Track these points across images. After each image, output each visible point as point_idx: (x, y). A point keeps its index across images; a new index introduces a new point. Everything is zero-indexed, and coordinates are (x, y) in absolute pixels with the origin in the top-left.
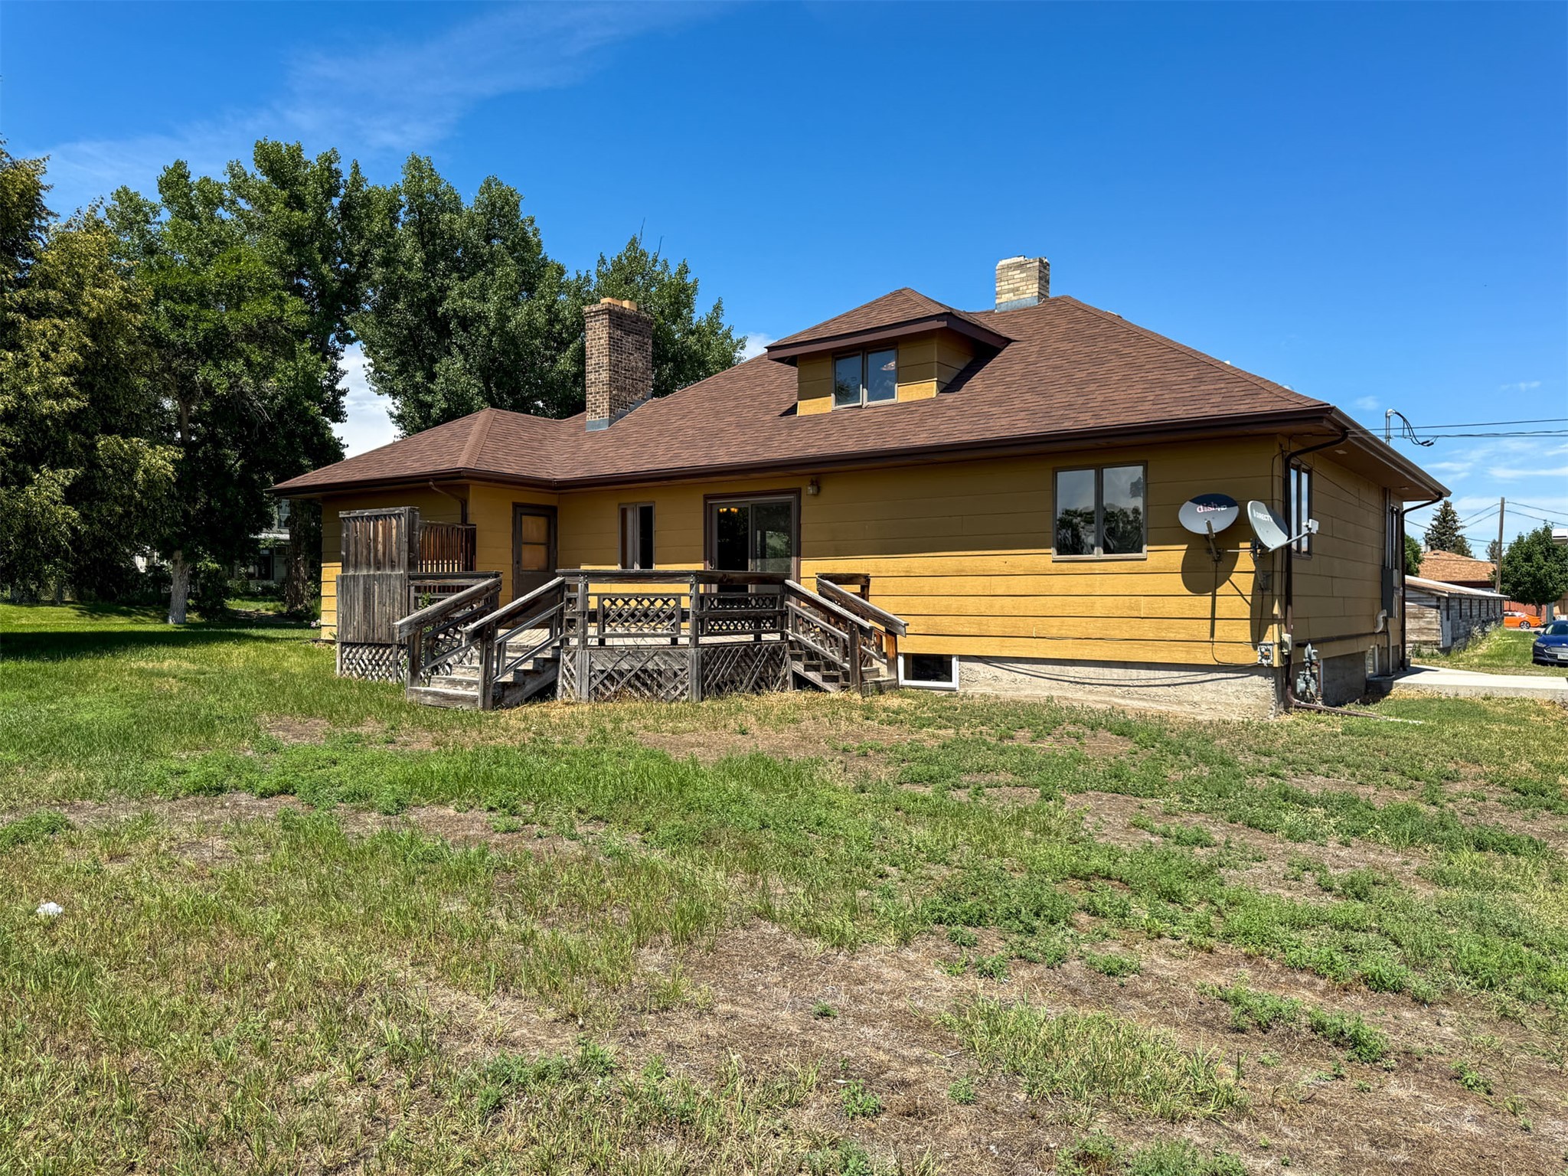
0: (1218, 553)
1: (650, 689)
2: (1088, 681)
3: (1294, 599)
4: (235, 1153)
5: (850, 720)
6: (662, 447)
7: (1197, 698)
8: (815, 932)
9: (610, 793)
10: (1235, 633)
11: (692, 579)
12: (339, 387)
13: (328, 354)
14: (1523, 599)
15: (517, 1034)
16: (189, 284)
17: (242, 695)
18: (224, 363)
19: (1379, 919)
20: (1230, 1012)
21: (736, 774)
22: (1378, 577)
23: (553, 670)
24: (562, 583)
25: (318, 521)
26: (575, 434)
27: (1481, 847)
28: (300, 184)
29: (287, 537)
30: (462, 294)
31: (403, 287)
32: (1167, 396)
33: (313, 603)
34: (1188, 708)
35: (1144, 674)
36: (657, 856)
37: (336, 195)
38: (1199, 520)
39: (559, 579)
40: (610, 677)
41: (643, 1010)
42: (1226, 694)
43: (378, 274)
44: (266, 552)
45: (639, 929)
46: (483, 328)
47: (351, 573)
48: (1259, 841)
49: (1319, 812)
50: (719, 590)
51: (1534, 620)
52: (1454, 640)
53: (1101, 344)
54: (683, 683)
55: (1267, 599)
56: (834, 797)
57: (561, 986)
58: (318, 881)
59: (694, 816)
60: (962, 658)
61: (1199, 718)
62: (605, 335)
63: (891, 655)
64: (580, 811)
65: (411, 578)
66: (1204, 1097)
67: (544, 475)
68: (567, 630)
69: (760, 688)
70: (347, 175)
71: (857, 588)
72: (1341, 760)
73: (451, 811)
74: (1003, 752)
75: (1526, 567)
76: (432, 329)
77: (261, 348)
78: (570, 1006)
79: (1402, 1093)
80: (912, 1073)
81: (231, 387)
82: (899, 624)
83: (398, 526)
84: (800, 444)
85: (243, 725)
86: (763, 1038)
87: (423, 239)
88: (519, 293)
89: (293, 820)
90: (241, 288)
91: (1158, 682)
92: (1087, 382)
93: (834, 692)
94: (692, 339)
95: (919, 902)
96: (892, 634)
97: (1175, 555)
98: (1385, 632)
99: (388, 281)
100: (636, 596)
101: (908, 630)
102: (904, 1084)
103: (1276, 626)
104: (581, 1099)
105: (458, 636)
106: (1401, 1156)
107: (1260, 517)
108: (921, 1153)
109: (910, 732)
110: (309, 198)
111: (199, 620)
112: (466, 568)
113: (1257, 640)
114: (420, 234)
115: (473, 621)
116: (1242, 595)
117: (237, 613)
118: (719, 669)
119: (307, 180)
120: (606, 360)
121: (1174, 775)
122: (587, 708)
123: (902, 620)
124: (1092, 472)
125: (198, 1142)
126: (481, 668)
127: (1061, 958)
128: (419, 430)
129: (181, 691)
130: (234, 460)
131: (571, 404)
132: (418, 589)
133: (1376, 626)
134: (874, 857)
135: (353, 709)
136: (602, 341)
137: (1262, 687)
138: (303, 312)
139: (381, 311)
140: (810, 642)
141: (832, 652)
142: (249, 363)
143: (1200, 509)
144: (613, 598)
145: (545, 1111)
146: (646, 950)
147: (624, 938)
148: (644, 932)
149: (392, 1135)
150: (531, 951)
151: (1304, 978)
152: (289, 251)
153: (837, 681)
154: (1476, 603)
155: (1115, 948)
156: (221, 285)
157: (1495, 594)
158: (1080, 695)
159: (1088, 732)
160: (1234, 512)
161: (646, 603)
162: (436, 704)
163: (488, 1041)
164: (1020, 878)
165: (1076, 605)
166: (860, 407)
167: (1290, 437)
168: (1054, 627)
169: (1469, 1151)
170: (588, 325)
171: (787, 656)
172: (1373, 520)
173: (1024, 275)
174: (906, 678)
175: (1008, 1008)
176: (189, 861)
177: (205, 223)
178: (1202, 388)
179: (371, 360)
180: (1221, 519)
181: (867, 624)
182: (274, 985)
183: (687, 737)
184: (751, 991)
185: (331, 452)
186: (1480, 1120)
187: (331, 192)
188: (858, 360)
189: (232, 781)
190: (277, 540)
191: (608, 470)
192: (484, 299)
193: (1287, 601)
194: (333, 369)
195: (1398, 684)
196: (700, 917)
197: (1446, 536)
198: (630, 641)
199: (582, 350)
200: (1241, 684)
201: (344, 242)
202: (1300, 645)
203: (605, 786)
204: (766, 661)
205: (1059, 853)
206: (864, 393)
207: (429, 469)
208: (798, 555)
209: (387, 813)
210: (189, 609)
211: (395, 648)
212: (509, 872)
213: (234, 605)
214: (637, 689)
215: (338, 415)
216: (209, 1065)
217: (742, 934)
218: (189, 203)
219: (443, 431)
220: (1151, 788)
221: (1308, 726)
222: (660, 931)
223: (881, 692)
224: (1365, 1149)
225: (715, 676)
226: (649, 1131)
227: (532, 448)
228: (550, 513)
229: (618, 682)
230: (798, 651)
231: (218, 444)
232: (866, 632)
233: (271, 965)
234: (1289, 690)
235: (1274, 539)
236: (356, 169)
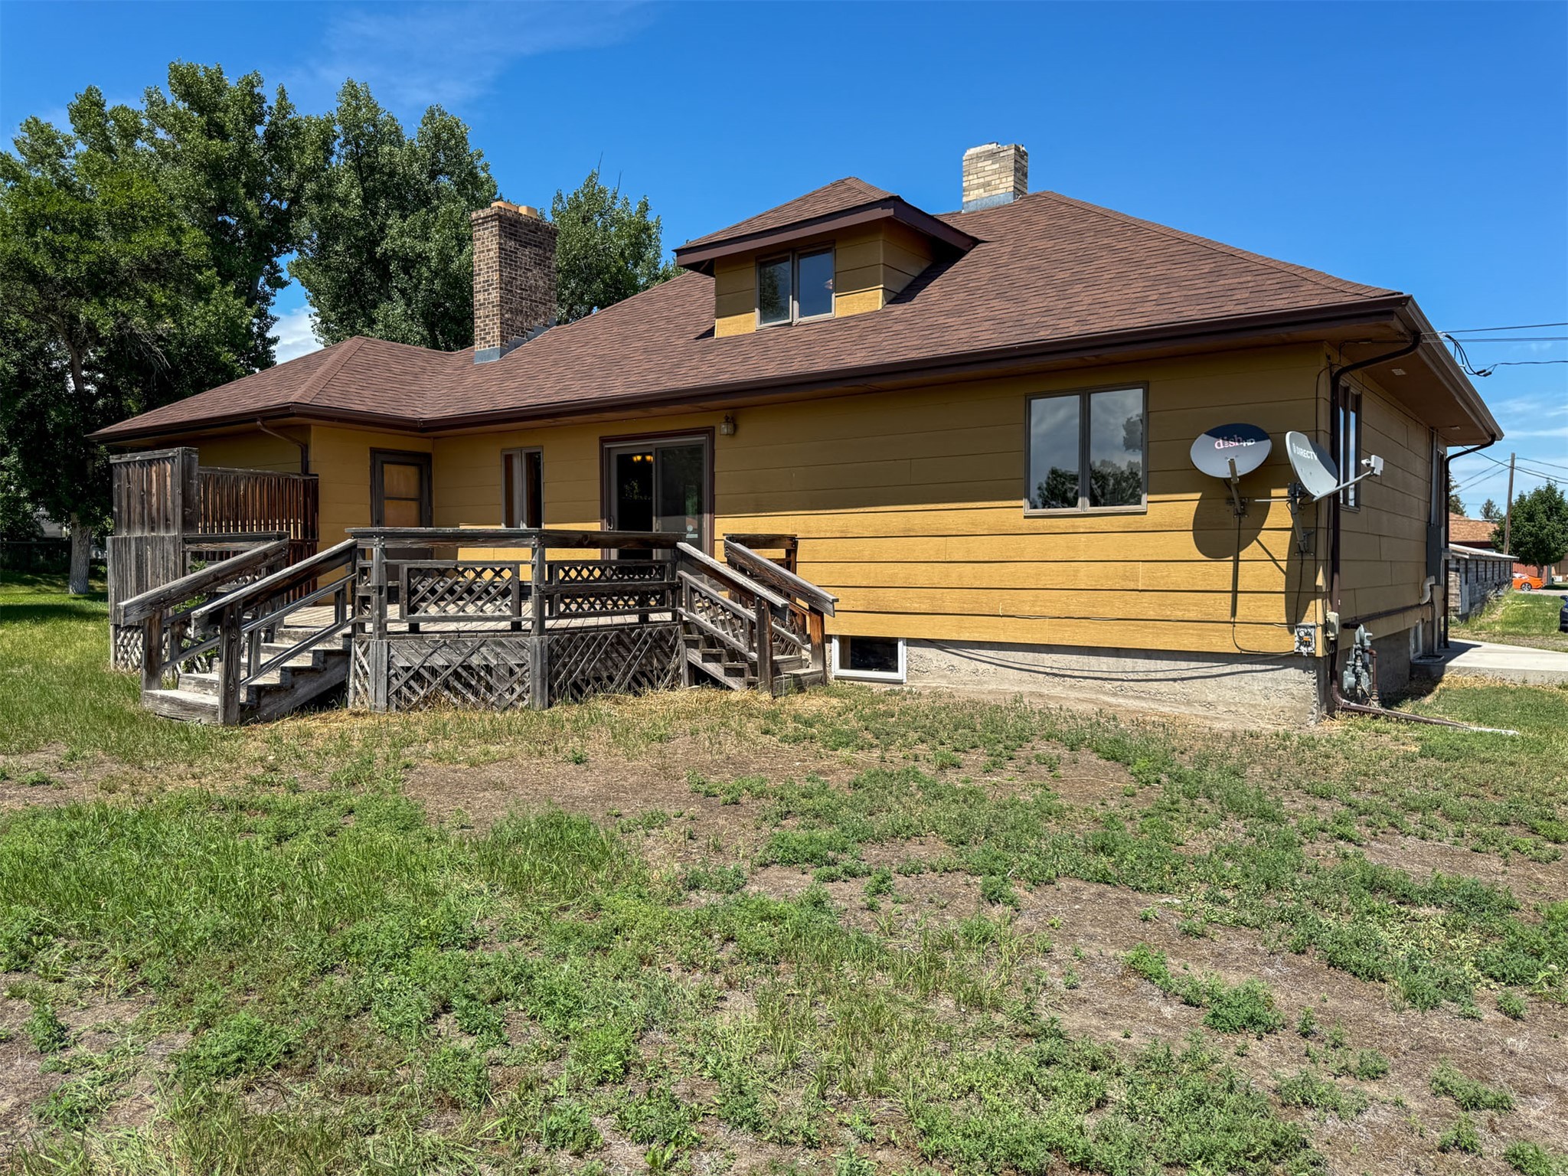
0: (1242, 504)
1: (476, 694)
2: (1069, 673)
3: (1342, 565)
6: (553, 378)
7: (1211, 697)
10: (1263, 612)
12: (269, 335)
13: (253, 297)
14: (1525, 560)
16: (70, 211)
18: (110, 301)
22: (1423, 536)
23: (342, 667)
24: (353, 546)
26: (462, 367)
28: (220, 110)
30: (402, 233)
31: (340, 226)
32: (1175, 294)
34: (1200, 711)
35: (1142, 664)
37: (261, 123)
39: (350, 541)
40: (418, 677)
42: (1251, 692)
43: (314, 209)
47: (123, 534)
50: (621, 555)
51: (1536, 582)
52: (1471, 605)
53: (1090, 240)
54: (522, 683)
55: (1308, 566)
60: (911, 642)
61: (1218, 726)
62: (495, 246)
63: (819, 640)
65: (186, 541)
67: (408, 413)
68: (361, 612)
69: (640, 685)
70: (272, 101)
71: (781, 553)
75: (1528, 527)
76: (372, 272)
81: (119, 328)
82: (826, 600)
83: (173, 474)
84: (712, 370)
87: (361, 175)
90: (132, 217)
91: (1159, 676)
92: (1072, 283)
93: (739, 692)
96: (817, 613)
97: (1184, 507)
98: (1431, 603)
101: (841, 606)
103: (1319, 601)
107: (1301, 453)
109: (818, 756)
110: (230, 126)
113: (1294, 619)
114: (358, 169)
116: (1274, 560)
118: (577, 663)
119: (227, 105)
120: (496, 276)
122: (384, 720)
123: (834, 594)
124: (1077, 398)
132: (195, 555)
133: (1422, 596)
136: (492, 254)
137: (1301, 683)
139: (320, 253)
140: (709, 624)
141: (735, 636)
142: (151, 304)
143: (1220, 444)
152: (208, 185)
153: (742, 676)
154: (1490, 565)
157: (1504, 555)
158: (1058, 691)
159: (1066, 753)
160: (1265, 447)
161: (470, 575)
162: (173, 715)
165: (1052, 575)
166: (790, 324)
167: (1343, 343)
168: (1025, 602)
170: (476, 234)
171: (680, 642)
172: (1419, 466)
173: (997, 166)
174: (843, 666)
178: (1222, 282)
179: (316, 310)
180: (1249, 456)
181: (783, 601)
187: (255, 119)
188: (789, 262)
192: (424, 237)
193: (1334, 569)
194: (262, 315)
195: (1451, 668)
198: (446, 627)
200: (1272, 680)
202: (1349, 625)
204: (650, 650)
206: (795, 306)
207: (259, 405)
208: (712, 511)
214: (457, 693)
218: (103, 135)
223: (800, 689)
225: (570, 673)
227: (402, 383)
228: (422, 463)
229: (430, 684)
230: (695, 636)
232: (779, 611)
234: (1335, 686)
235: (1320, 483)
236: (282, 94)
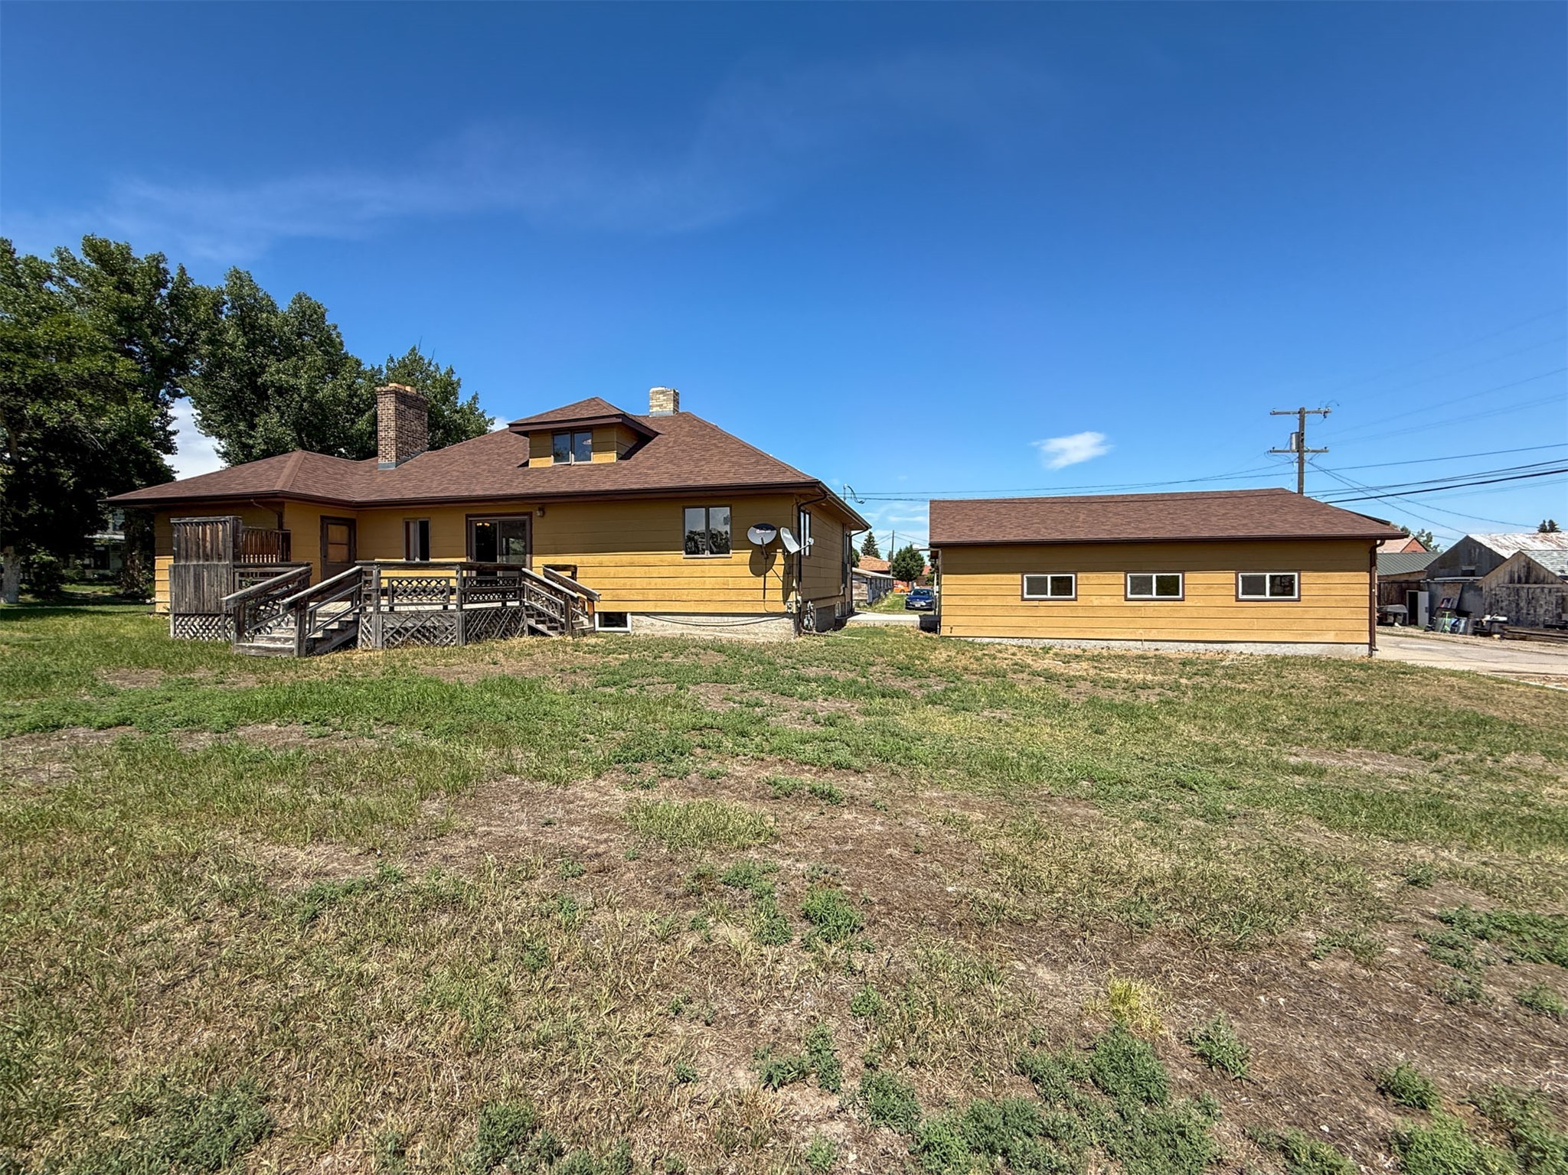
0: (767, 555)
1: (428, 639)
3: (802, 578)
4: (75, 993)
5: (565, 652)
6: (435, 483)
7: (757, 631)
8: (542, 777)
9: (399, 706)
10: (775, 596)
11: (458, 567)
13: (157, 403)
14: (902, 579)
15: (329, 867)
16: (16, 337)
17: (79, 655)
18: (54, 402)
19: (841, 734)
20: (772, 789)
21: (491, 689)
22: (840, 567)
23: (355, 628)
24: (360, 570)
25: (152, 527)
26: (370, 471)
27: (884, 696)
28: (130, 274)
29: (123, 537)
30: (278, 371)
31: (228, 361)
32: (740, 471)
33: (148, 586)
34: (753, 637)
35: (731, 619)
36: (434, 743)
37: (165, 287)
38: (759, 537)
39: (358, 567)
40: (398, 632)
41: (425, 839)
42: (770, 628)
43: (205, 349)
44: (102, 549)
45: (422, 789)
46: (296, 396)
47: (182, 563)
48: (786, 702)
49: (814, 685)
50: (478, 574)
51: (907, 589)
52: (873, 599)
53: (707, 440)
54: (452, 634)
55: (790, 579)
56: (555, 697)
57: (363, 832)
58: (156, 785)
59: (461, 717)
60: (633, 614)
61: (758, 641)
62: (392, 408)
63: (591, 613)
64: (376, 719)
65: (234, 566)
66: (759, 835)
67: (345, 498)
68: (365, 602)
69: (506, 635)
70: (174, 273)
71: (569, 573)
72: (824, 658)
73: (274, 727)
74: (655, 666)
75: (903, 564)
76: (253, 393)
77: (93, 394)
78: (371, 844)
79: (850, 817)
80: (602, 848)
81: (63, 421)
82: (595, 595)
83: (224, 530)
84: (532, 485)
85: (77, 677)
86: (509, 843)
87: (244, 329)
88: (326, 374)
89: (130, 744)
90: (71, 346)
91: (738, 623)
92: (700, 460)
93: (555, 636)
94: (456, 416)
95: (607, 753)
96: (591, 600)
97: (746, 555)
98: (844, 595)
99: (214, 355)
100: (417, 579)
101: (601, 598)
102: (598, 855)
103: (794, 592)
104: (380, 901)
105: (276, 607)
106: (849, 847)
107: (786, 536)
108: (607, 892)
109: (602, 657)
110: (138, 286)
111: (33, 600)
112: (282, 560)
113: (785, 601)
114: (242, 325)
115: (289, 596)
116: (778, 577)
117: (73, 594)
118: (477, 625)
119: (136, 272)
120: (393, 424)
121: (746, 672)
122: (381, 653)
123: (597, 592)
124: (704, 510)
125: (36, 991)
126: (296, 628)
127: (686, 773)
128: (241, 463)
129: (14, 654)
130: (67, 477)
131: (366, 449)
132: (242, 575)
133: (840, 593)
134: (580, 731)
135: (186, 660)
136: (390, 411)
137: (788, 623)
138: (135, 371)
139: (207, 376)
140: (539, 606)
141: (553, 612)
142: (80, 404)
143: (758, 531)
144: (400, 580)
145: (352, 913)
146: (427, 801)
147: (411, 796)
148: (426, 791)
149: (225, 951)
150: (340, 812)
151: (807, 768)
152: (119, 323)
153: (557, 630)
154: (882, 581)
155: (715, 764)
156: (50, 341)
157: (890, 577)
158: (698, 632)
159: (702, 651)
160: (775, 533)
161: (424, 583)
162: (259, 654)
163: (306, 876)
164: (665, 733)
165: (696, 583)
166: (570, 465)
167: (800, 495)
168: (684, 595)
169: (878, 839)
170: (379, 400)
171: (524, 615)
172: (839, 540)
173: (665, 398)
174: (600, 626)
175: (658, 804)
176: (25, 782)
177: (32, 292)
178: (759, 468)
179: (199, 411)
180: (768, 537)
181: (576, 595)
182: (114, 864)
183: (455, 668)
184: (501, 816)
185: (165, 475)
186: (882, 824)
187: (159, 284)
188: (568, 436)
189: (69, 719)
190: (111, 540)
191: (396, 496)
192: (296, 376)
193: (800, 580)
194: (164, 415)
195: (849, 621)
196: (466, 778)
197: (870, 549)
198: (413, 608)
199: (375, 415)
200: (778, 622)
201: (172, 322)
202: (805, 602)
203: (396, 702)
204: (509, 619)
205: (687, 717)
206: (572, 457)
207: (251, 490)
208: (531, 553)
209: (218, 732)
210: (22, 592)
211: (223, 617)
212: (322, 763)
213: (69, 588)
214: (419, 639)
215: (170, 449)
216: (47, 933)
217: (494, 784)
218: (14, 273)
219: (263, 464)
220: (734, 679)
221: (810, 642)
222: (437, 789)
223: (585, 635)
224: (833, 847)
225: (475, 629)
226: (430, 912)
227: (336, 479)
228: (351, 524)
229: (405, 635)
230: (531, 612)
231: (49, 464)
232: (575, 600)
233: (111, 850)
234: (801, 625)
235: (793, 548)
236: (183, 270)
